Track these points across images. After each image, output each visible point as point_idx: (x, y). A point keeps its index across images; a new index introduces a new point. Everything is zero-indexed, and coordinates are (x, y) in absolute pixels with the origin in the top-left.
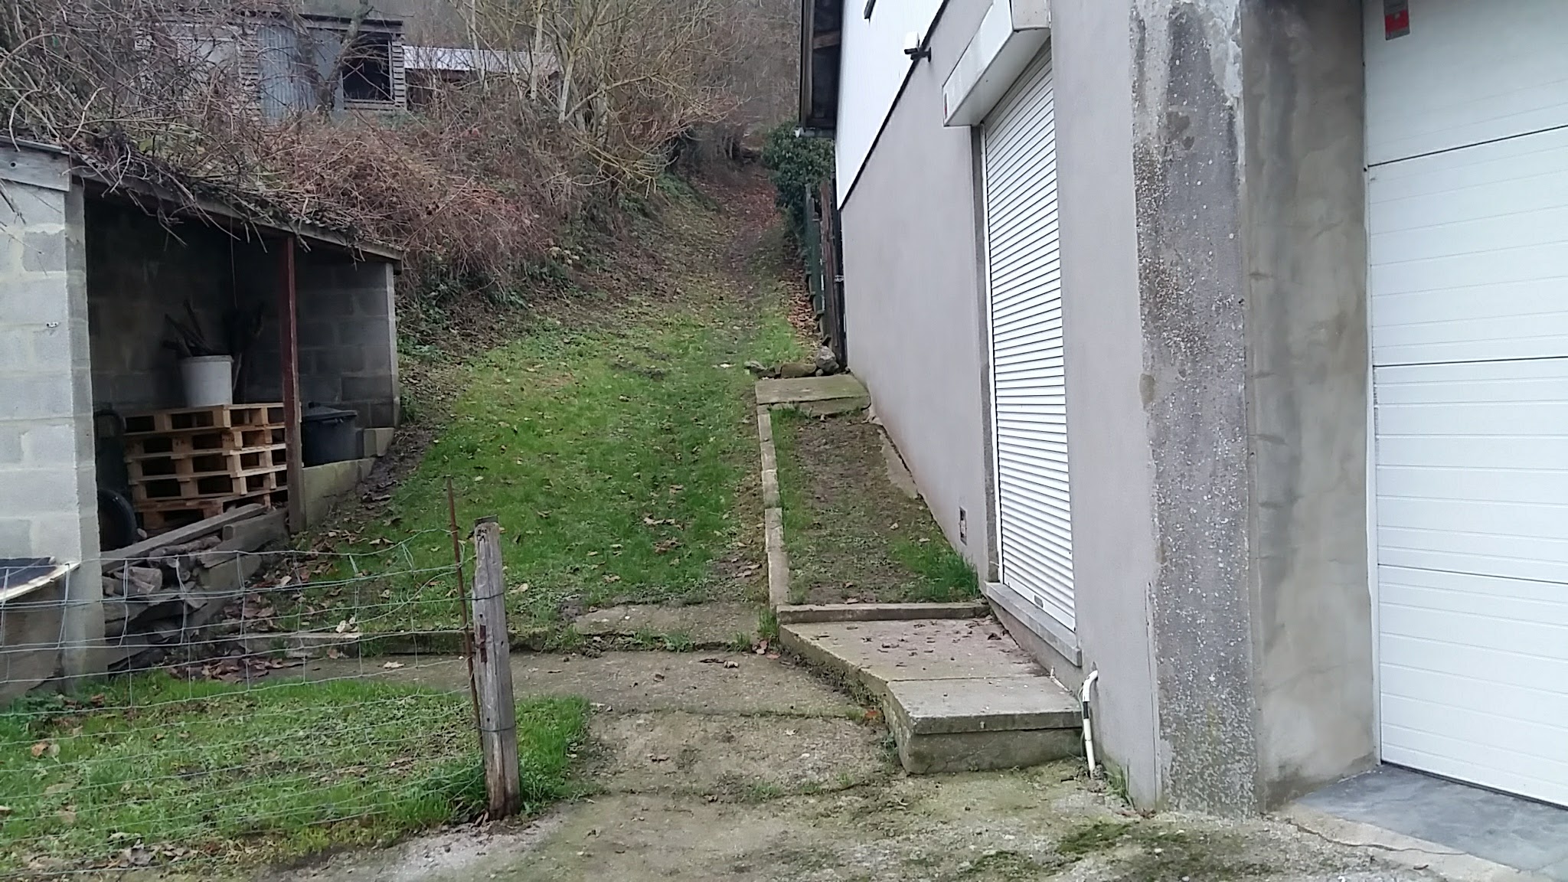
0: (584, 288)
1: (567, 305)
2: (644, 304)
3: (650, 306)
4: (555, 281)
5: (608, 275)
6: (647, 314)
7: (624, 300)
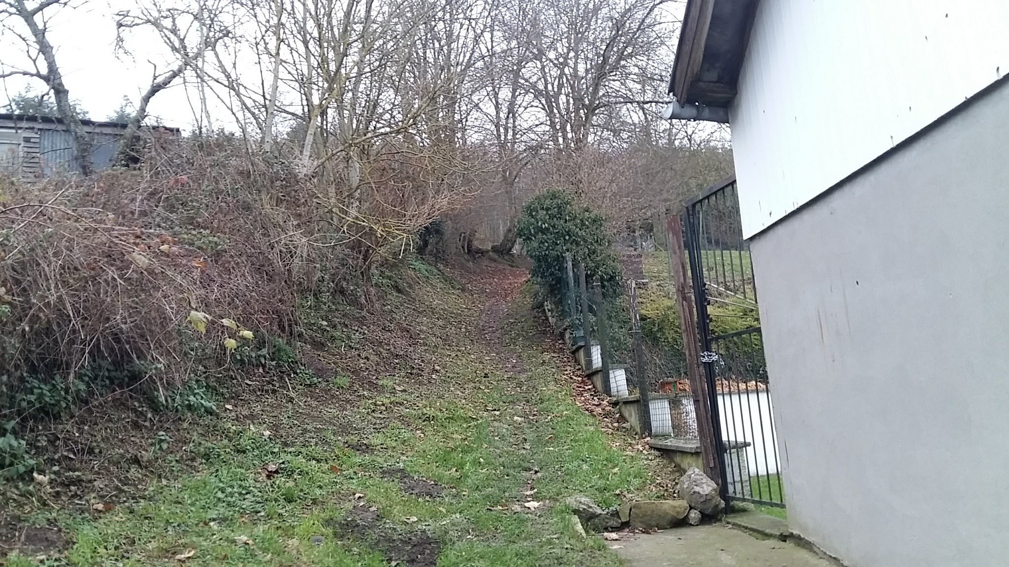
0: (320, 372)
1: (291, 400)
2: (398, 388)
3: (404, 391)
4: (278, 366)
5: (354, 353)
6: (401, 404)
7: (373, 386)
